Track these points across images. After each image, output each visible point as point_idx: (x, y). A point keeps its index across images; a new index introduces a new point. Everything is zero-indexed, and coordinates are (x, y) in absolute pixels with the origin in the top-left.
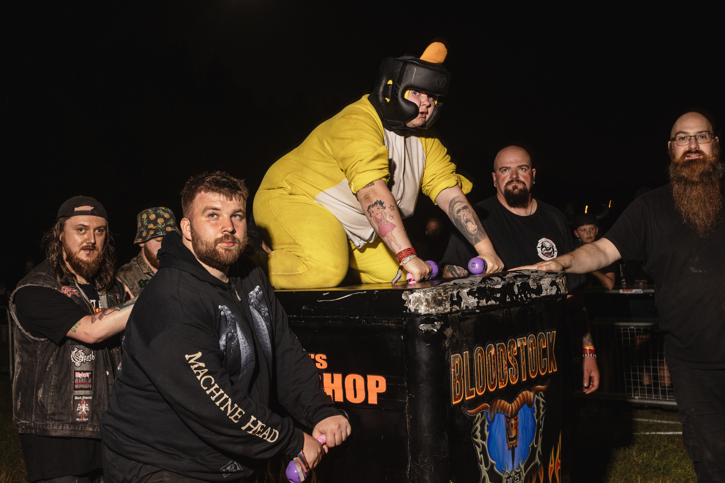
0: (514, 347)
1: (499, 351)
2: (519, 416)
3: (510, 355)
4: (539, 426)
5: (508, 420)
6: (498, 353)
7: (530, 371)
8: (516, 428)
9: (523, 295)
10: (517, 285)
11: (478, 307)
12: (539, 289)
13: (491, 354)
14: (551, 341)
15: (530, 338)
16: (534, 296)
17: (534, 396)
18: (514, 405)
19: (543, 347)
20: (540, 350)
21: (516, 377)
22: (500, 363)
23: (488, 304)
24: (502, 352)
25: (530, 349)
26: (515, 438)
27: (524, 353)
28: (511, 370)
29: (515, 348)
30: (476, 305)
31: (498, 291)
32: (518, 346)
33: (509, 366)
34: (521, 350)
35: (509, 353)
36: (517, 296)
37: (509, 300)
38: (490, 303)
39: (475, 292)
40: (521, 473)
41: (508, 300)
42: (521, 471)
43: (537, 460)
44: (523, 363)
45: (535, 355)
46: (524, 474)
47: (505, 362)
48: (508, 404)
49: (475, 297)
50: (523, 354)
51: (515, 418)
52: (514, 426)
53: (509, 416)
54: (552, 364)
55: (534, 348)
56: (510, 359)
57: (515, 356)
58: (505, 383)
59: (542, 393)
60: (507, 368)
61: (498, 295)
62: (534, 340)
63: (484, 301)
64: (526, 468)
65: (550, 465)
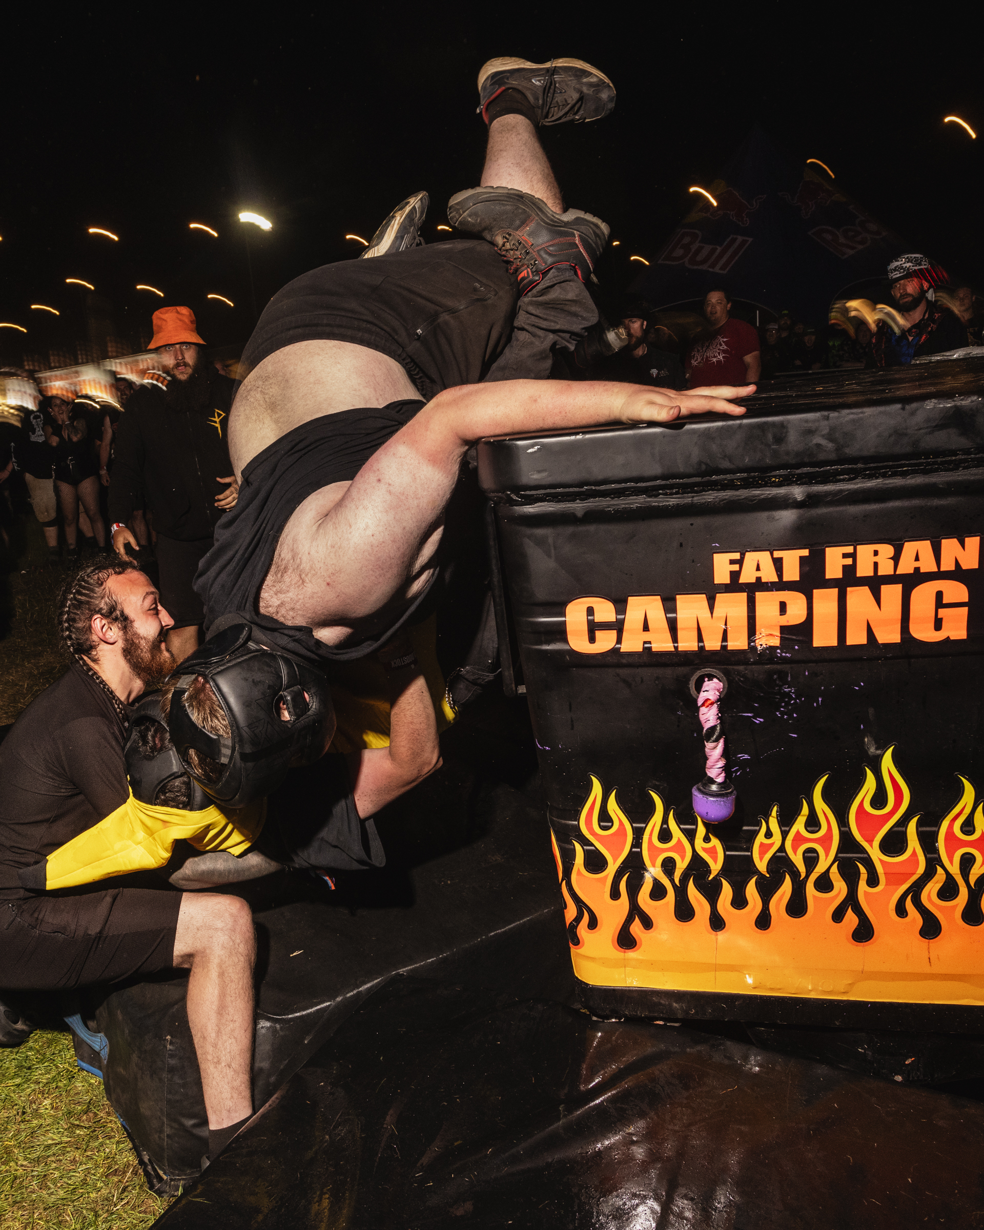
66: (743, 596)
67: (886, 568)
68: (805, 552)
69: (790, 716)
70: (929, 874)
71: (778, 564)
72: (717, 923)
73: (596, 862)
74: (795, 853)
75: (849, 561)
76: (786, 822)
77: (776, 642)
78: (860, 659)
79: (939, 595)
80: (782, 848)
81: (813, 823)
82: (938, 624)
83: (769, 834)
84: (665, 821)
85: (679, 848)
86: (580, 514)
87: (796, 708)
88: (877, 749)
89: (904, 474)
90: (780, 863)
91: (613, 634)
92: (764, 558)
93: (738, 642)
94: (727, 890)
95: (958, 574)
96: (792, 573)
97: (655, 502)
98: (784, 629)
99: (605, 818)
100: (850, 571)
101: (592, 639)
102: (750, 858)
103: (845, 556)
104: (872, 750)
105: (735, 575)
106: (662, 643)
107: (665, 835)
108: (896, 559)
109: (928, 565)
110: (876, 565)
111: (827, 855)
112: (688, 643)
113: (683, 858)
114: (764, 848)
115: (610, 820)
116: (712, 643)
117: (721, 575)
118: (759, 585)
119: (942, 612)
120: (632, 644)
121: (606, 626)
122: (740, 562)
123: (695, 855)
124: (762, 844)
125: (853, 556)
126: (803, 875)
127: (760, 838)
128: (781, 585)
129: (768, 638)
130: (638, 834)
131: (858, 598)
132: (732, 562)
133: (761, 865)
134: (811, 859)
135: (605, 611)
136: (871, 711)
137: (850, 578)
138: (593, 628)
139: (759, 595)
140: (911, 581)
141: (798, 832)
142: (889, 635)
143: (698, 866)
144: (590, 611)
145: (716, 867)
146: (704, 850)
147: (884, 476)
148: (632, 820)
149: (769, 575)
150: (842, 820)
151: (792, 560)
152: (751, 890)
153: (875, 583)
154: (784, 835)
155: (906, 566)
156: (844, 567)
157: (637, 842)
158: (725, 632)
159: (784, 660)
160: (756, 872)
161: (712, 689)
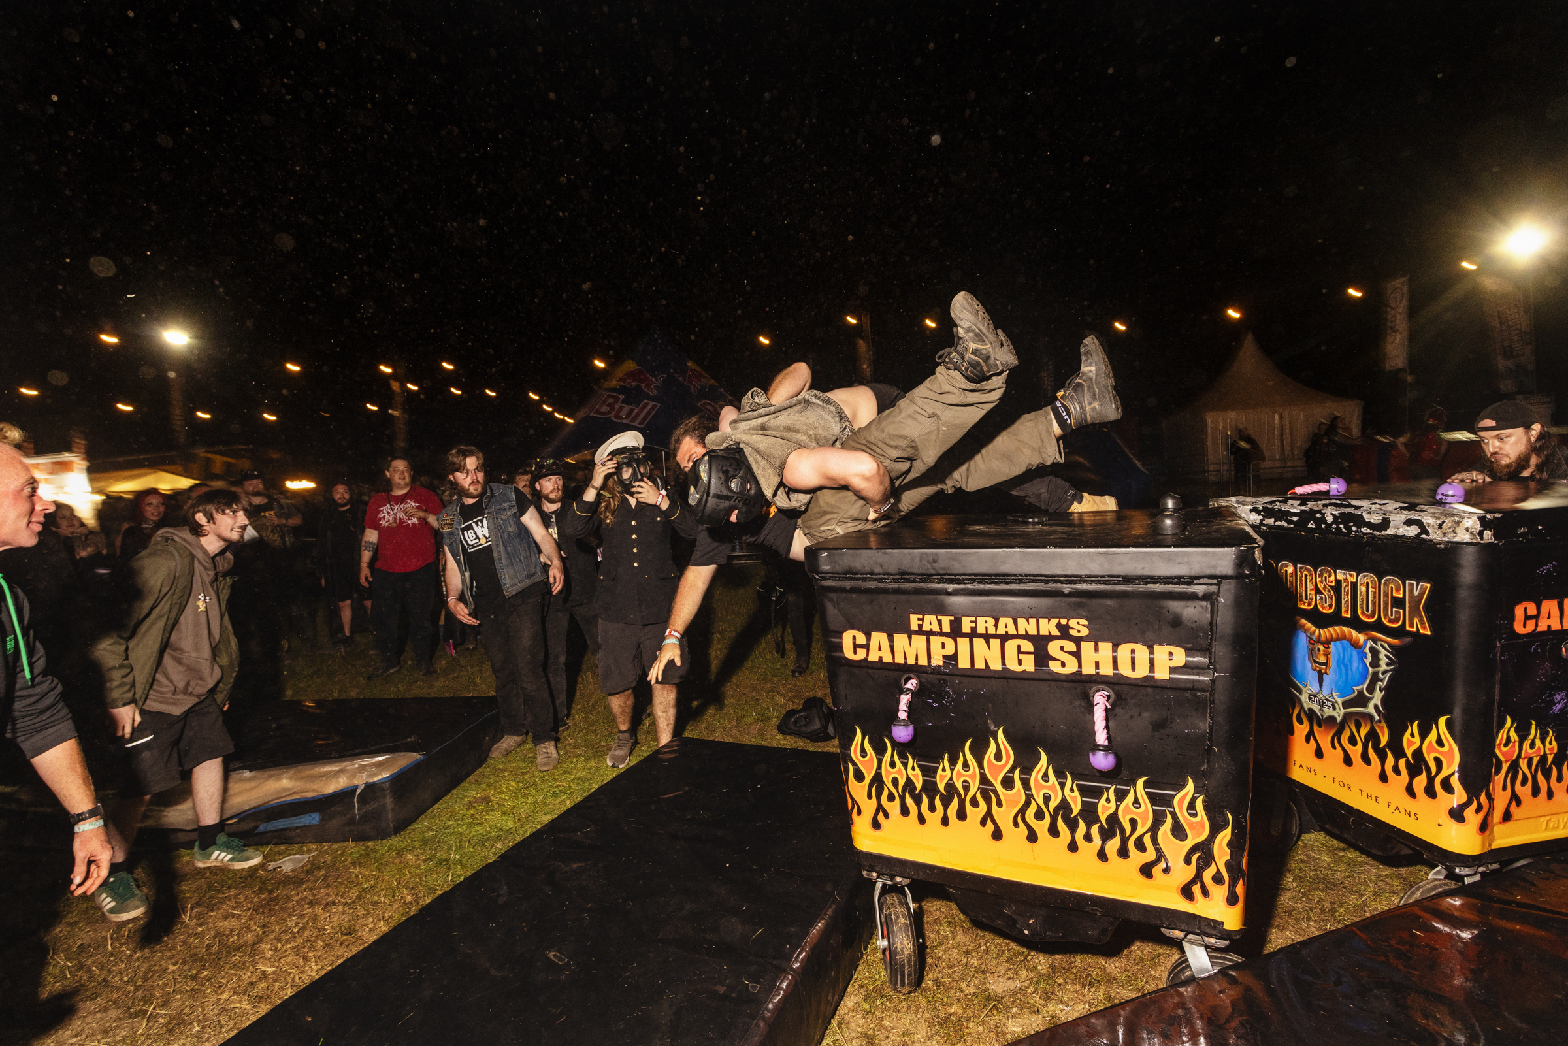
0: (1330, 576)
1: (1302, 573)
2: (1332, 645)
3: (1321, 582)
4: (1375, 679)
5: (1312, 642)
6: (1298, 573)
7: (1359, 611)
8: (1327, 655)
9: (1342, 526)
10: (1331, 514)
11: (1261, 523)
12: (1385, 524)
13: (1286, 571)
14: (1416, 593)
15: (1364, 576)
16: (1365, 530)
17: (1366, 641)
18: (1325, 633)
19: (1395, 594)
20: (1386, 595)
21: (1330, 606)
22: (1301, 582)
23: (1277, 523)
24: (1306, 575)
25: (1364, 589)
26: (1325, 664)
27: (1349, 588)
28: (1321, 598)
29: (1332, 578)
30: (1258, 521)
31: (1295, 514)
32: (1338, 577)
33: (1317, 591)
34: (1343, 585)
35: (1319, 579)
36: (1329, 526)
37: (1314, 527)
38: (1278, 523)
39: (1261, 511)
40: (1336, 705)
41: (1310, 526)
42: (1336, 702)
43: (1370, 709)
44: (1346, 598)
45: (1375, 597)
46: (1343, 711)
47: (1310, 586)
48: (1313, 628)
49: (1259, 515)
50: (1346, 590)
51: (1326, 646)
52: (1322, 652)
53: (1314, 638)
54: (1416, 621)
55: (1370, 589)
56: (1321, 586)
57: (1331, 586)
58: (1309, 605)
59: (1386, 645)
60: (1314, 592)
61: (1295, 519)
62: (1372, 582)
63: (1273, 520)
64: (1346, 705)
65: (1407, 735)
66: (924, 637)
67: (992, 631)
68: (952, 618)
69: (951, 704)
70: (1027, 804)
71: (940, 622)
72: (922, 820)
73: (859, 777)
74: (958, 781)
75: (973, 625)
76: (953, 762)
77: (941, 663)
78: (982, 677)
79: (1019, 647)
80: (951, 779)
81: (966, 766)
82: (1020, 662)
83: (944, 770)
84: (892, 756)
85: (899, 772)
86: (848, 588)
87: (953, 700)
88: (995, 727)
89: (996, 583)
90: (950, 786)
91: (865, 650)
92: (933, 618)
93: (923, 661)
94: (925, 801)
95: (1027, 637)
96: (946, 628)
97: (882, 585)
98: (944, 657)
99: (863, 752)
100: (974, 629)
101: (855, 653)
102: (935, 783)
103: (971, 622)
104: (992, 728)
105: (920, 626)
106: (887, 658)
107: (893, 765)
108: (996, 625)
109: (1012, 631)
110: (986, 628)
111: (974, 785)
112: (899, 660)
113: (902, 779)
114: (943, 777)
115: (866, 752)
116: (911, 661)
117: (914, 626)
118: (930, 633)
119: (1021, 656)
120: (873, 657)
121: (861, 646)
122: (922, 620)
123: (908, 777)
124: (941, 775)
125: (975, 622)
126: (963, 796)
127: (940, 771)
128: (941, 634)
129: (937, 661)
130: (880, 762)
131: (979, 643)
132: (919, 619)
133: (941, 787)
134: (966, 788)
135: (861, 638)
136: (990, 706)
137: (973, 634)
138: (856, 646)
139: (932, 638)
140: (1005, 638)
141: (958, 770)
142: (996, 665)
143: (909, 783)
144: (854, 637)
145: (919, 785)
146: (912, 775)
147: (987, 583)
148: (877, 754)
149: (936, 628)
150: (981, 766)
151: (946, 621)
152: (938, 801)
153: (987, 637)
154: (952, 771)
155: (1001, 630)
156: (971, 627)
157: (879, 767)
158: (917, 655)
159: (946, 674)
160: (939, 791)
161: (912, 684)
